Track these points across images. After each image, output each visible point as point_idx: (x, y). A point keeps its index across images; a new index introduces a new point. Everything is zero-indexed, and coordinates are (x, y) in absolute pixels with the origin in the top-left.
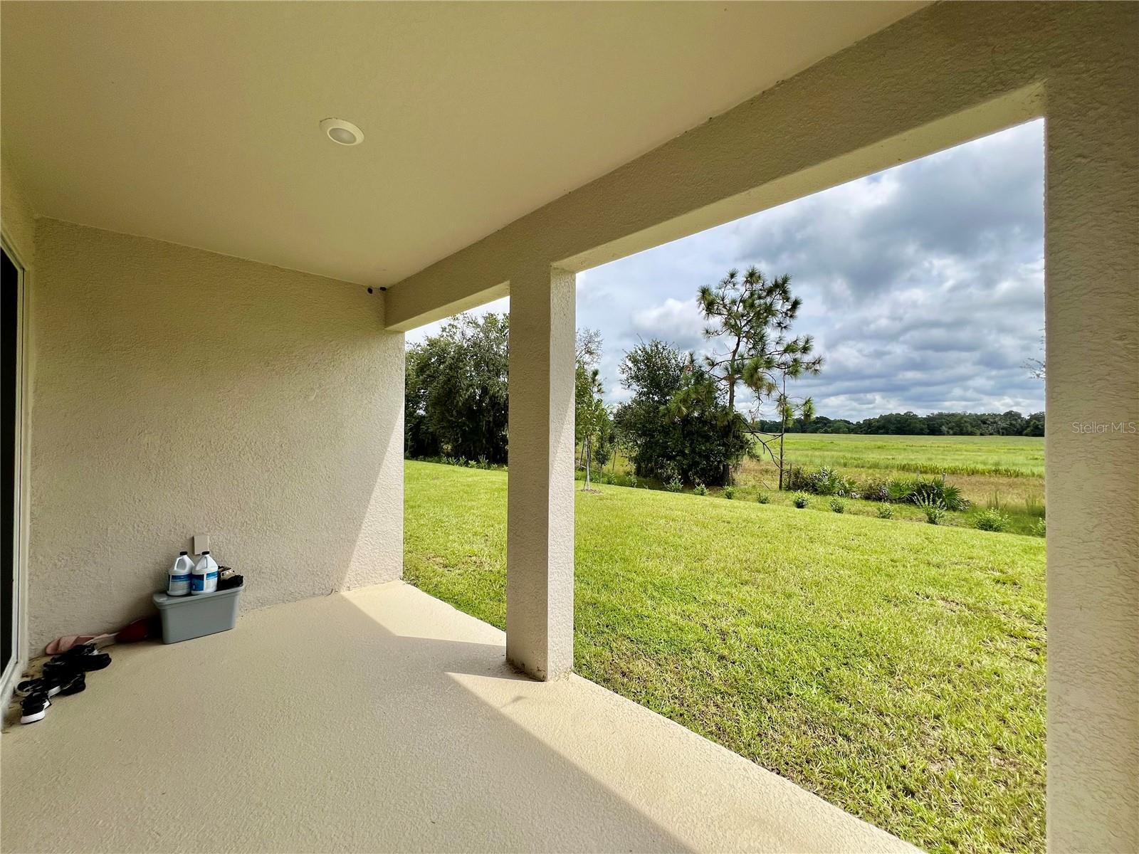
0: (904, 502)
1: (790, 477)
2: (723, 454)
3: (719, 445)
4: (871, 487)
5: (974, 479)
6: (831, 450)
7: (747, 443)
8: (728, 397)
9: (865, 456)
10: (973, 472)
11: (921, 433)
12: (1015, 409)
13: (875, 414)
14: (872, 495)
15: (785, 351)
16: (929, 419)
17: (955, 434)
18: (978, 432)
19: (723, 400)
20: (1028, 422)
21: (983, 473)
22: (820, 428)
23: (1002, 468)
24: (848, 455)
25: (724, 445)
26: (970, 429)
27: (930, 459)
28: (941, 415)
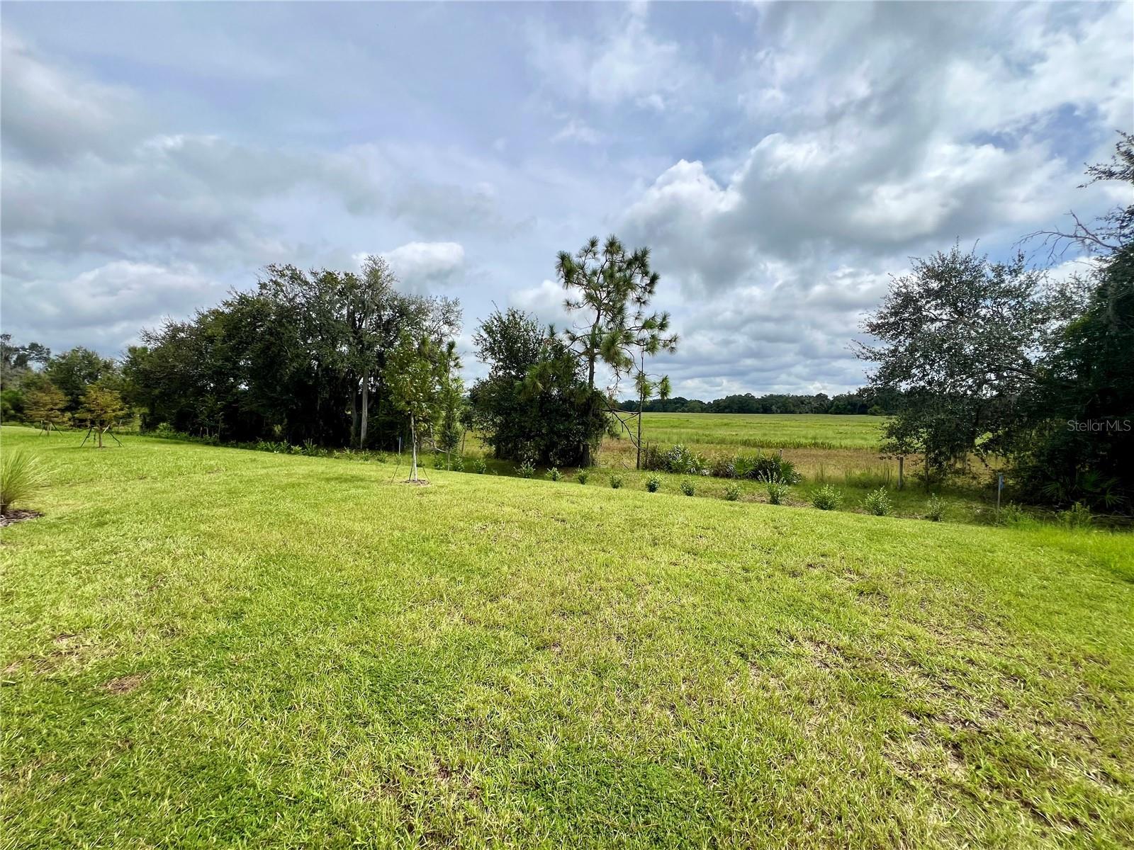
0: (747, 477)
1: (646, 456)
2: (582, 433)
3: (579, 424)
4: (719, 464)
5: (800, 451)
6: (687, 427)
7: (606, 422)
8: (587, 373)
9: (714, 432)
10: (799, 446)
11: (757, 412)
12: (823, 392)
13: (722, 396)
14: (720, 472)
15: (643, 327)
16: (763, 399)
17: (781, 413)
18: (798, 411)
19: (584, 376)
20: (832, 402)
21: (805, 447)
22: (678, 407)
23: (820, 441)
24: (701, 432)
25: (583, 424)
26: (792, 408)
27: (765, 435)
28: (771, 396)
